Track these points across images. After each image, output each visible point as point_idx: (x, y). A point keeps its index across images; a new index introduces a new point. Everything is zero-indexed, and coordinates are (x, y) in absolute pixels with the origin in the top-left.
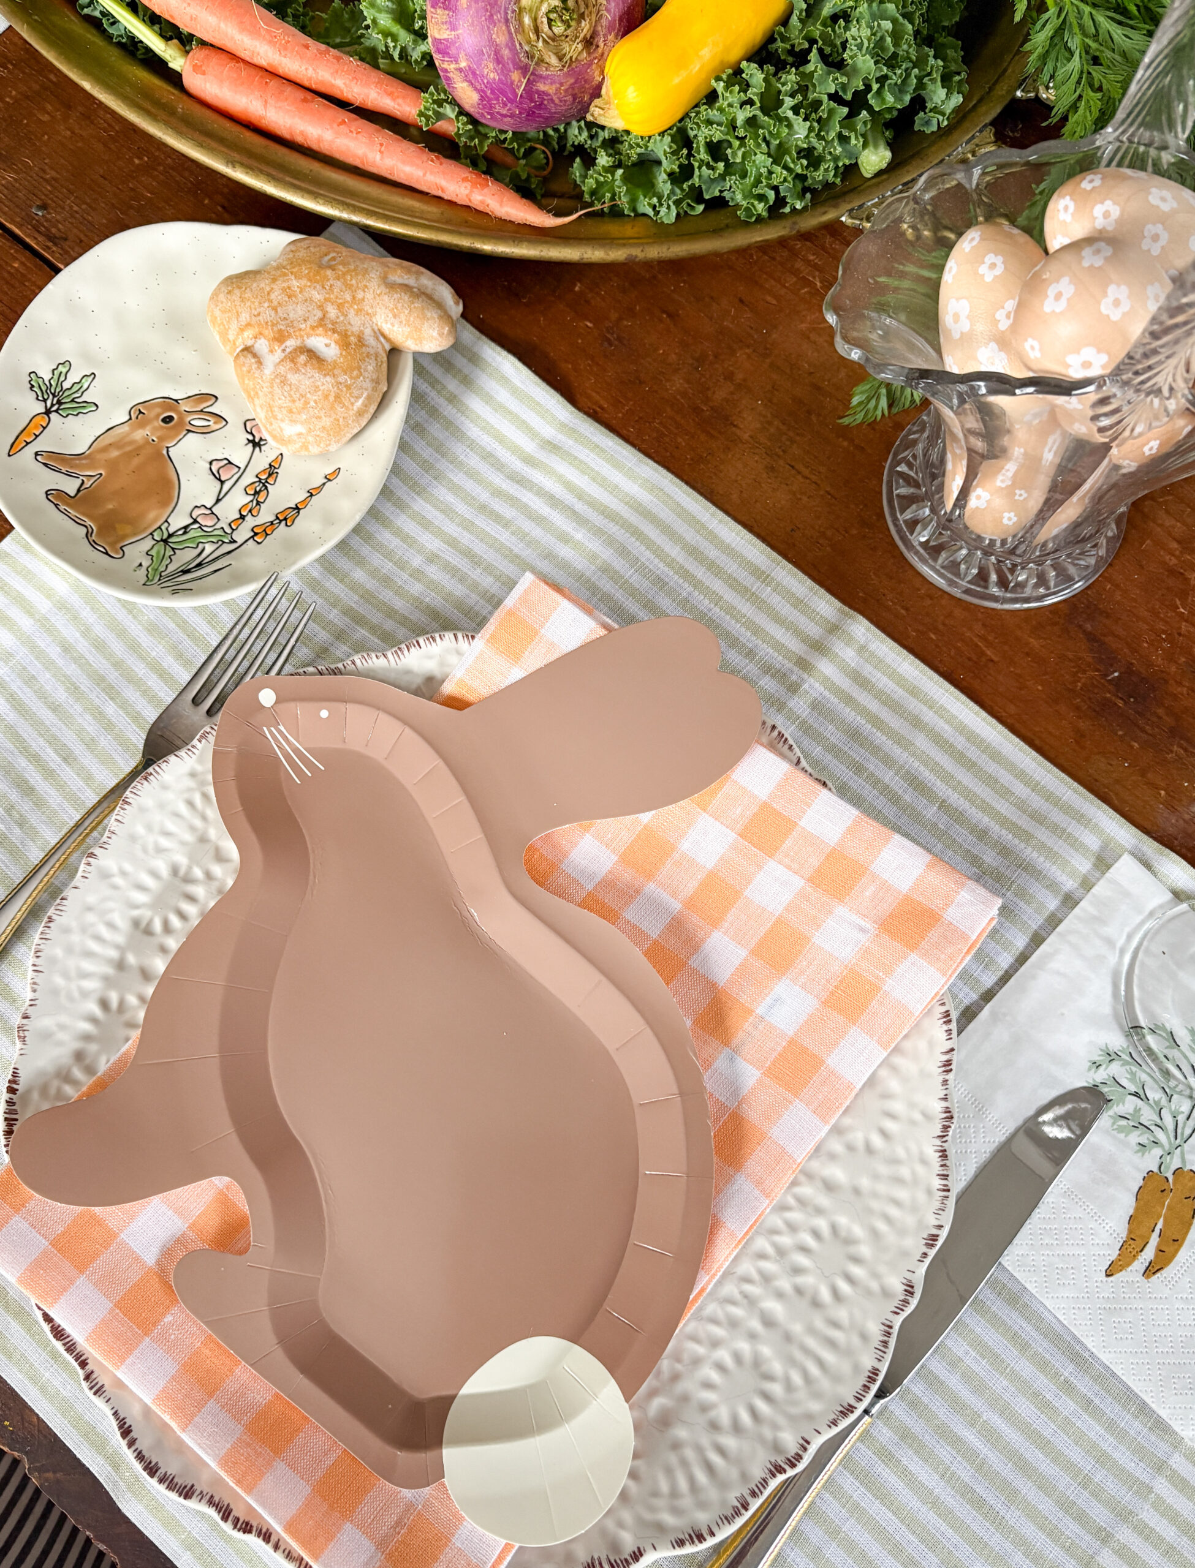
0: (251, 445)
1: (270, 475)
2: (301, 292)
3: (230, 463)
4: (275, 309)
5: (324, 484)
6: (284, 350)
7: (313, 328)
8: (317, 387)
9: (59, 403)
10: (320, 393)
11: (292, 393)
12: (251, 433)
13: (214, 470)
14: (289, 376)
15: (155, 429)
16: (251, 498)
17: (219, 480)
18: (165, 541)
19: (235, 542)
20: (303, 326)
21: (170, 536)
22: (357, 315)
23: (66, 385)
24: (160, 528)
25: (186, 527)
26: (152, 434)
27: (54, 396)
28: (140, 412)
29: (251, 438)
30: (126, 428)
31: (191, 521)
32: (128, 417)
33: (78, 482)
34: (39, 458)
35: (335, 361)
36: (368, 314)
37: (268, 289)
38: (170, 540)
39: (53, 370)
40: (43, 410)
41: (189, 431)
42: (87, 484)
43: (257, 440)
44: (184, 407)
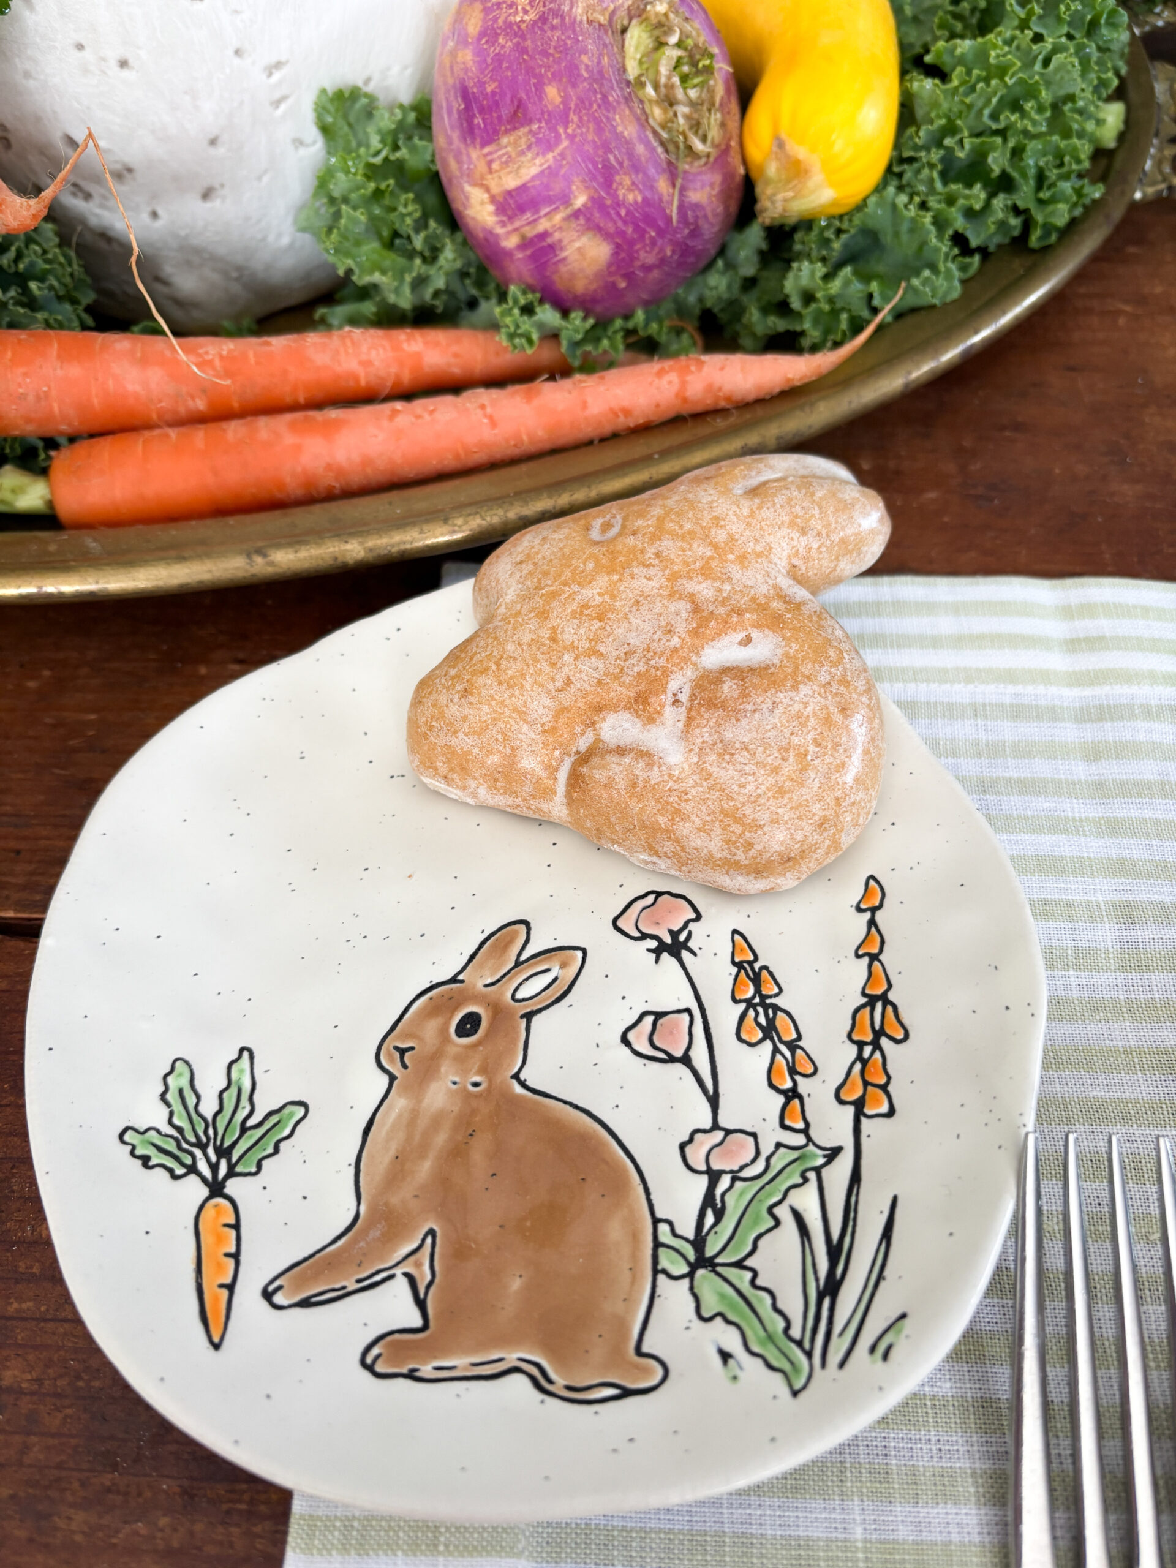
0: (665, 956)
1: (756, 980)
2: (613, 597)
3: (659, 1015)
4: (593, 652)
5: (872, 923)
6: (676, 702)
7: (695, 633)
8: (799, 715)
9: (224, 1152)
10: (812, 722)
11: (760, 757)
12: (644, 936)
13: (645, 1049)
14: (728, 735)
15: (461, 1060)
16: (768, 1046)
17: (672, 1059)
18: (702, 1261)
19: (834, 1153)
20: (675, 641)
21: (699, 1243)
22: (744, 567)
23: (208, 1108)
24: (657, 1244)
25: (709, 1200)
26: (465, 1072)
27: (203, 1147)
28: (402, 1052)
29: (653, 944)
30: (399, 1103)
31: (703, 1181)
32: (385, 1080)
33: (400, 1287)
34: (278, 1299)
35: (786, 655)
36: (759, 555)
37: (546, 634)
38: (710, 1252)
39: (163, 1097)
40: (205, 1192)
41: (529, 1016)
42: (424, 1276)
43: (668, 940)
44: (479, 979)
